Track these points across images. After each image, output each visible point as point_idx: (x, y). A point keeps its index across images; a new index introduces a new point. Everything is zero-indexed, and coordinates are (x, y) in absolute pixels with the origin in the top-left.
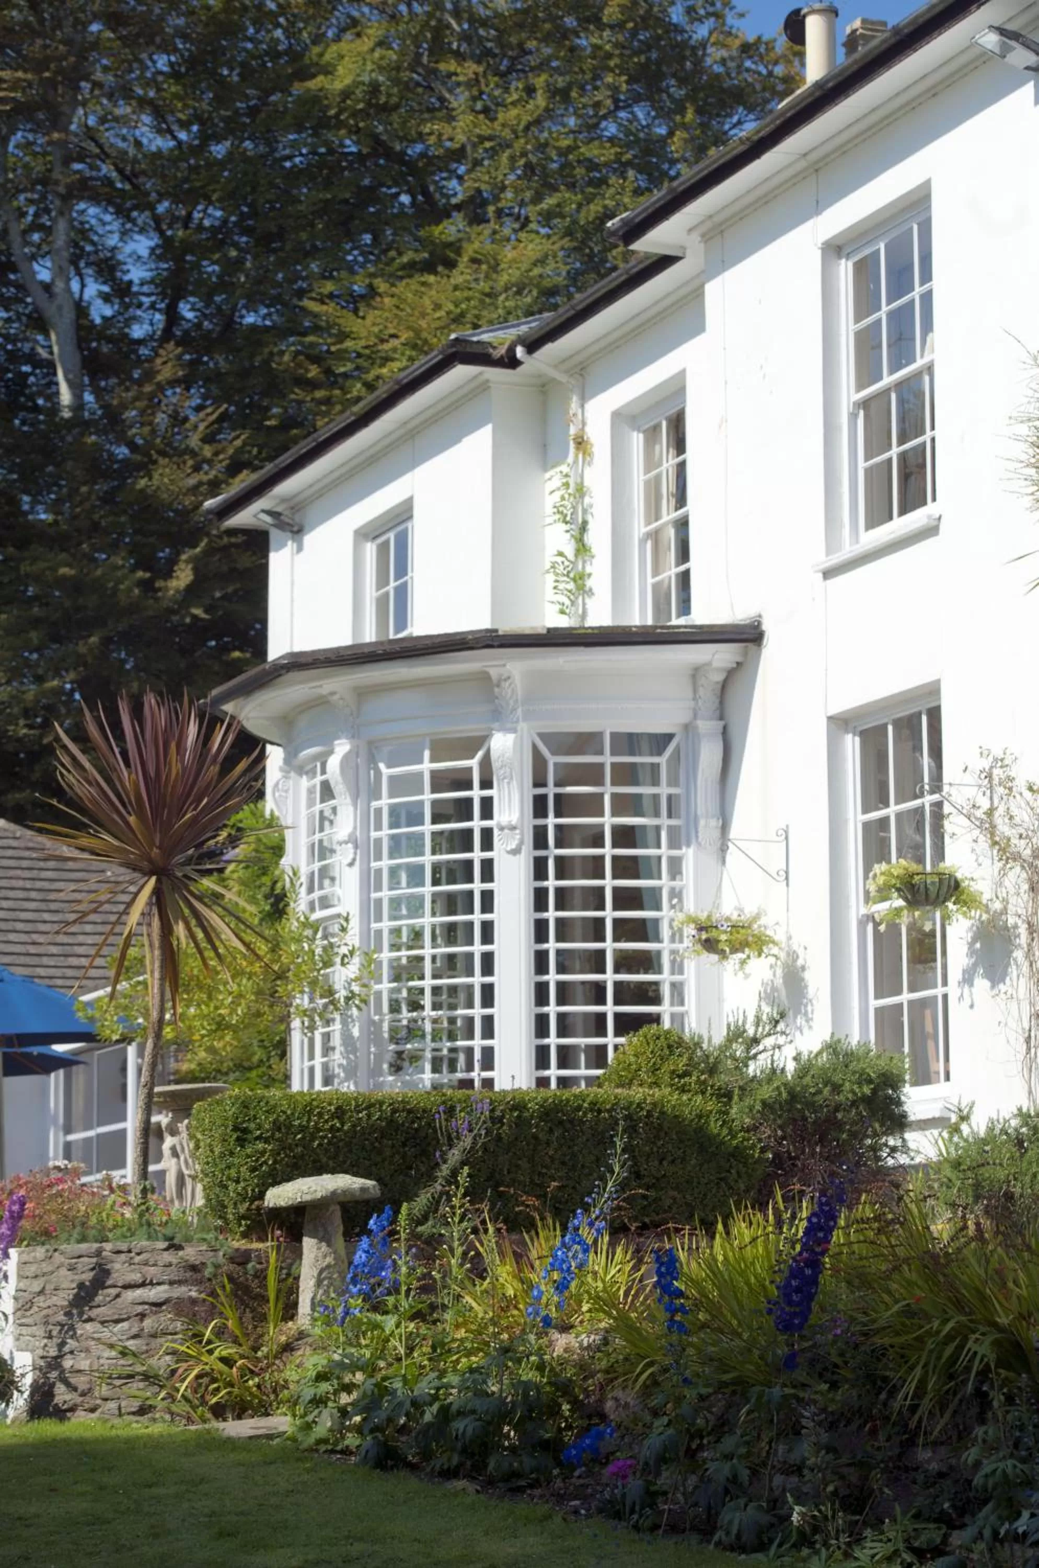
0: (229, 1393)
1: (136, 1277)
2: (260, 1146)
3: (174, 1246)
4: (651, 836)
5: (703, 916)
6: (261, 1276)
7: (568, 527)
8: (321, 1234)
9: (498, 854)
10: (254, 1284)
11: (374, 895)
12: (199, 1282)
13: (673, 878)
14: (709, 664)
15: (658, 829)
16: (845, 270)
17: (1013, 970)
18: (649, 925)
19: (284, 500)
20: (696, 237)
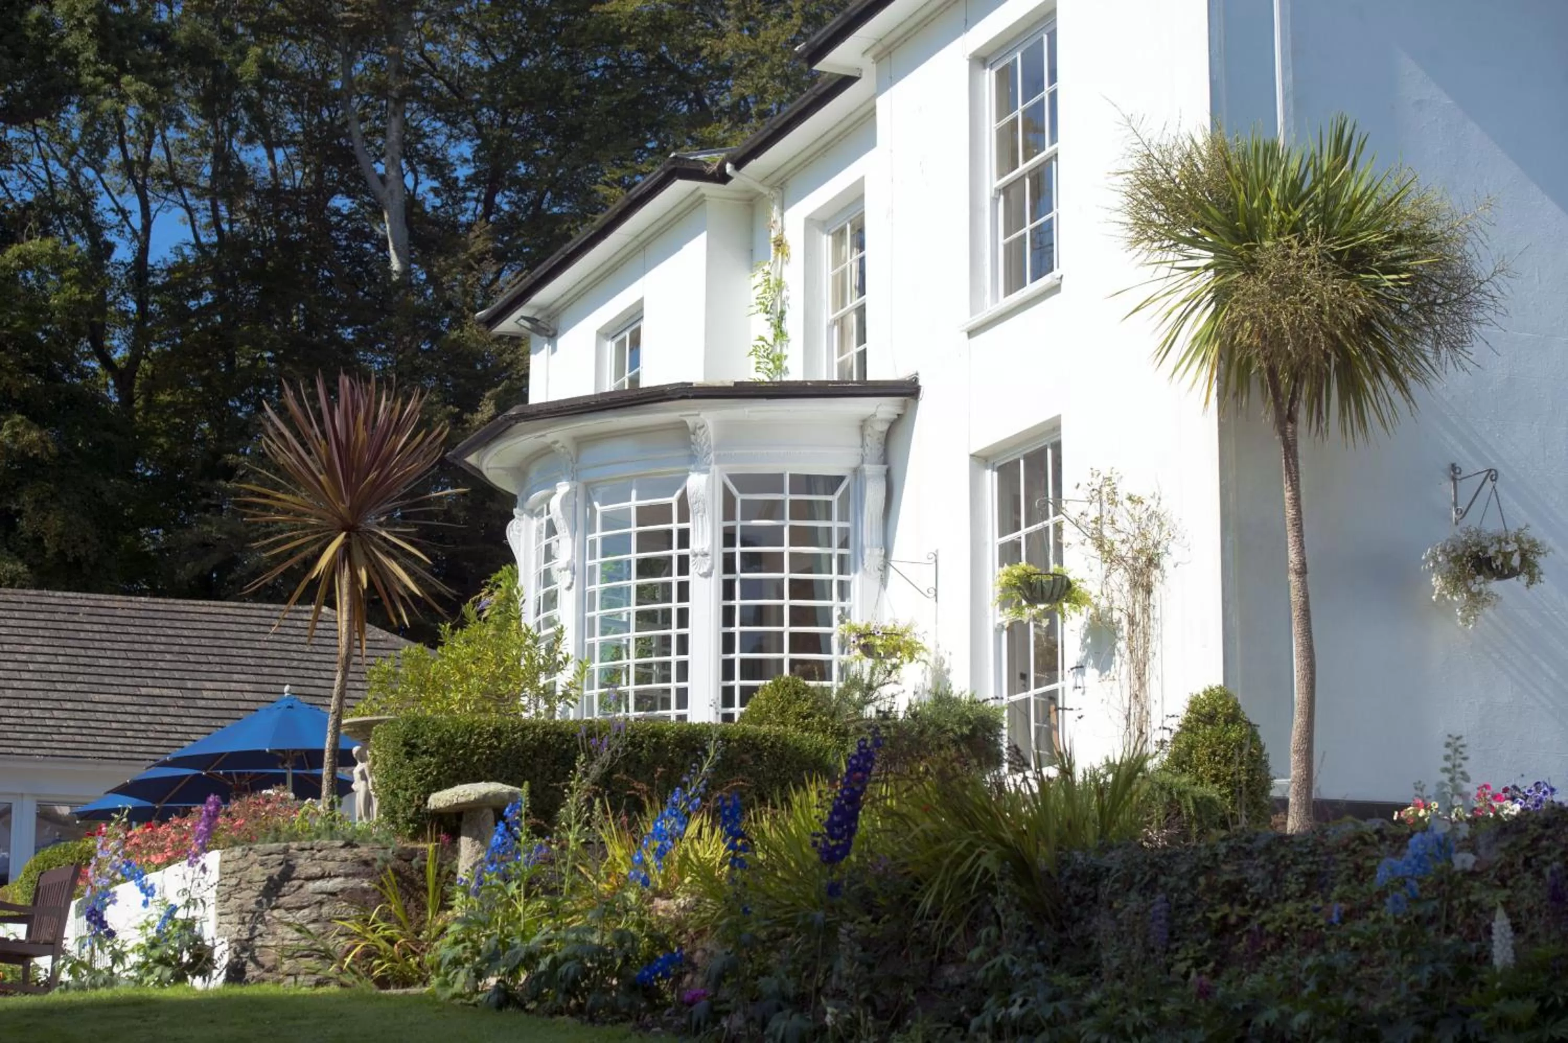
0: (392, 968)
1: (317, 870)
2: (426, 759)
3: (349, 844)
4: (824, 562)
5: (863, 626)
6: (422, 870)
7: (768, 316)
8: (476, 833)
9: (693, 577)
10: (418, 878)
11: (588, 614)
12: (369, 875)
13: (843, 599)
14: (874, 415)
15: (830, 556)
16: (989, 78)
17: (1117, 658)
18: (822, 639)
19: (541, 309)
20: (869, 58)
